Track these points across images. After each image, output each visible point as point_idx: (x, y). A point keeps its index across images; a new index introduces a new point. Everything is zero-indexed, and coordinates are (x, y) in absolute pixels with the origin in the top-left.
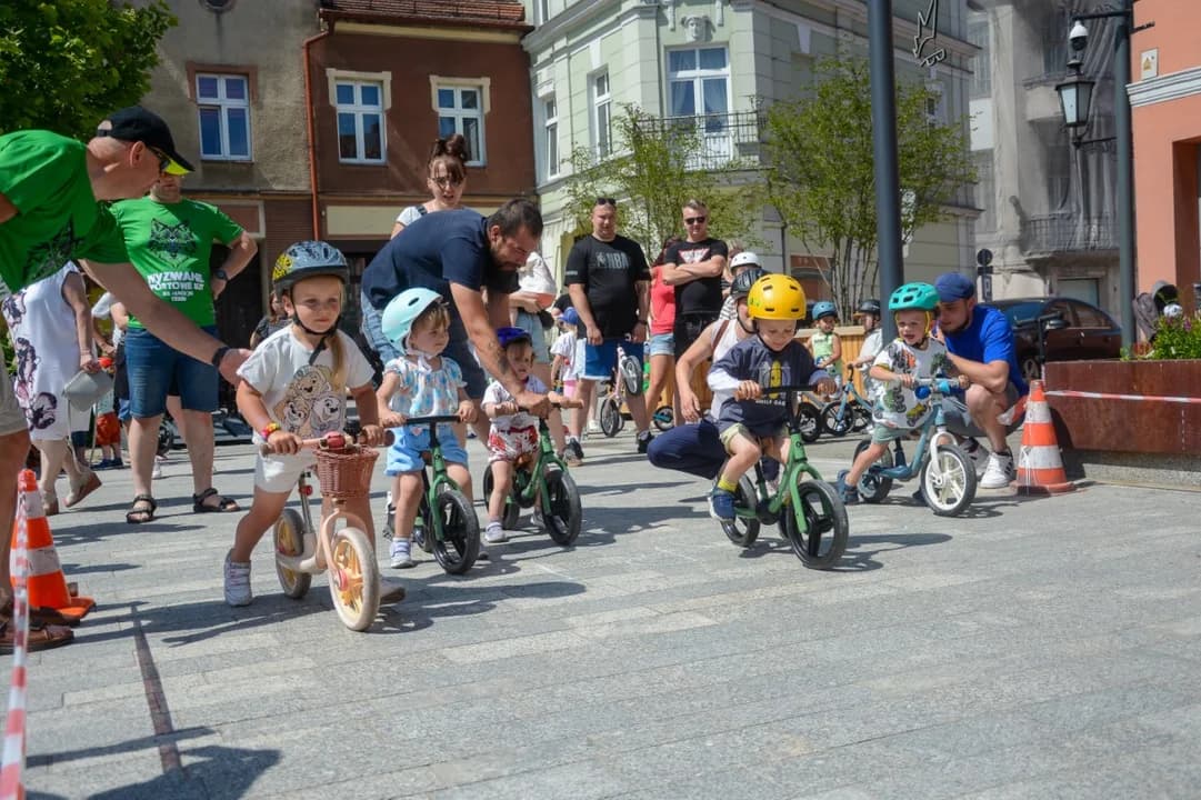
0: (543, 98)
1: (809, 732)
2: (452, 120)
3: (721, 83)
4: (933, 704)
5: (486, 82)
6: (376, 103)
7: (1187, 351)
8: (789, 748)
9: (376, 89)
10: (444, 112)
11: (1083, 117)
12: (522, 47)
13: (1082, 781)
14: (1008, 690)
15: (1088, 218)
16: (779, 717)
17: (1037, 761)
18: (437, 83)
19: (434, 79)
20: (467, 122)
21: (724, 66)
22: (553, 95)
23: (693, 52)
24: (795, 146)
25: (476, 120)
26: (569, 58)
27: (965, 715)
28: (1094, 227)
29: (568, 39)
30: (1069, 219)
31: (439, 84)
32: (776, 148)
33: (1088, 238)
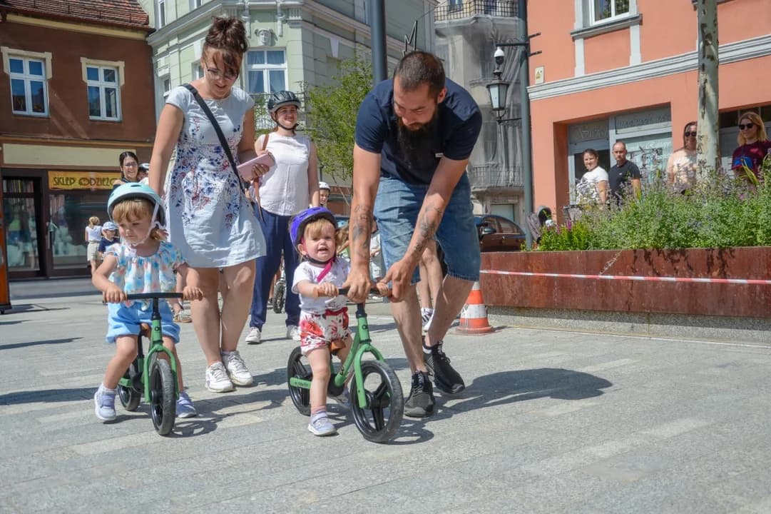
0: (162, 78)
1: (319, 488)
2: (97, 89)
3: (281, 73)
4: (399, 466)
5: (121, 64)
6: (41, 74)
7: (558, 246)
8: (305, 498)
9: (40, 64)
10: (91, 83)
11: (502, 106)
12: (147, 42)
13: (485, 507)
14: (445, 454)
15: (508, 167)
16: (300, 479)
17: (460, 497)
18: (86, 63)
19: (84, 60)
20: (108, 91)
21: (283, 63)
22: (168, 75)
23: (263, 52)
24: (327, 115)
25: (114, 90)
26: (180, 51)
27: (418, 471)
28: (511, 173)
29: (179, 39)
30: (496, 167)
31: (87, 64)
32: (316, 117)
33: (508, 180)
